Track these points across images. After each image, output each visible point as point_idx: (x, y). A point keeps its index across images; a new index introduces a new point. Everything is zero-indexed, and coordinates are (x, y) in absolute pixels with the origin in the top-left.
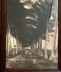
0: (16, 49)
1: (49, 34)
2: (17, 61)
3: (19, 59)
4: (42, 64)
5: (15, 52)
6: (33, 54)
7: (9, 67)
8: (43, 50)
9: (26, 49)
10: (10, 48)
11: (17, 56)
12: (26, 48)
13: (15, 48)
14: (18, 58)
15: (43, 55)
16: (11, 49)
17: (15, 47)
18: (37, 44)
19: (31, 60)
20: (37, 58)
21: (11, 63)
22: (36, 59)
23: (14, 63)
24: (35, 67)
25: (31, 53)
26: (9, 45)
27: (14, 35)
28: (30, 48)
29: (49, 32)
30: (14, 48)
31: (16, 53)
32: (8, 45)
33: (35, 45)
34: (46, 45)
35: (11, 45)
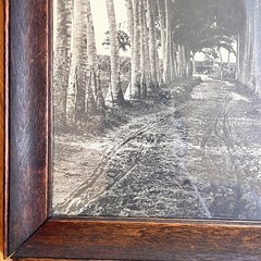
0: (125, 67)
2: (134, 158)
3: (150, 140)
6: (256, 106)
7: (78, 200)
11: (134, 121)
12: (199, 57)
13: (121, 53)
14: (140, 137)
16: (89, 62)
17: (123, 46)
19: (239, 152)
21: (89, 171)
23: (116, 171)
25: (237, 97)
26: (74, 30)
28: (233, 59)
30: (116, 54)
31: (127, 97)
32: (64, 32)
35: (88, 27)
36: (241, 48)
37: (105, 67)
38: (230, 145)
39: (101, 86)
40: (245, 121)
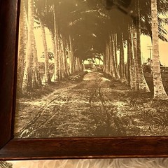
0: (52, 67)
1: (161, 16)
2: (56, 108)
4: (146, 117)
5: (50, 76)
6: (114, 83)
7: (27, 131)
8: (148, 69)
9: (87, 67)
10: (31, 64)
11: (56, 91)
12: (86, 62)
13: (50, 61)
14: (59, 98)
15: (147, 87)
16: (34, 65)
17: (50, 58)
18: (126, 50)
19: (107, 104)
20: (130, 95)
21: (33, 116)
22: (124, 101)
23: (47, 115)
24: (124, 129)
25: (104, 79)
26: (27, 52)
27: (46, 21)
28: (102, 63)
29: (159, 10)
30: (47, 61)
31: (52, 80)
33: (118, 52)
34: (156, 50)
35: (34, 51)
36: (105, 58)
37: (42, 67)
38: (103, 101)
39: (40, 76)
40: (109, 90)
